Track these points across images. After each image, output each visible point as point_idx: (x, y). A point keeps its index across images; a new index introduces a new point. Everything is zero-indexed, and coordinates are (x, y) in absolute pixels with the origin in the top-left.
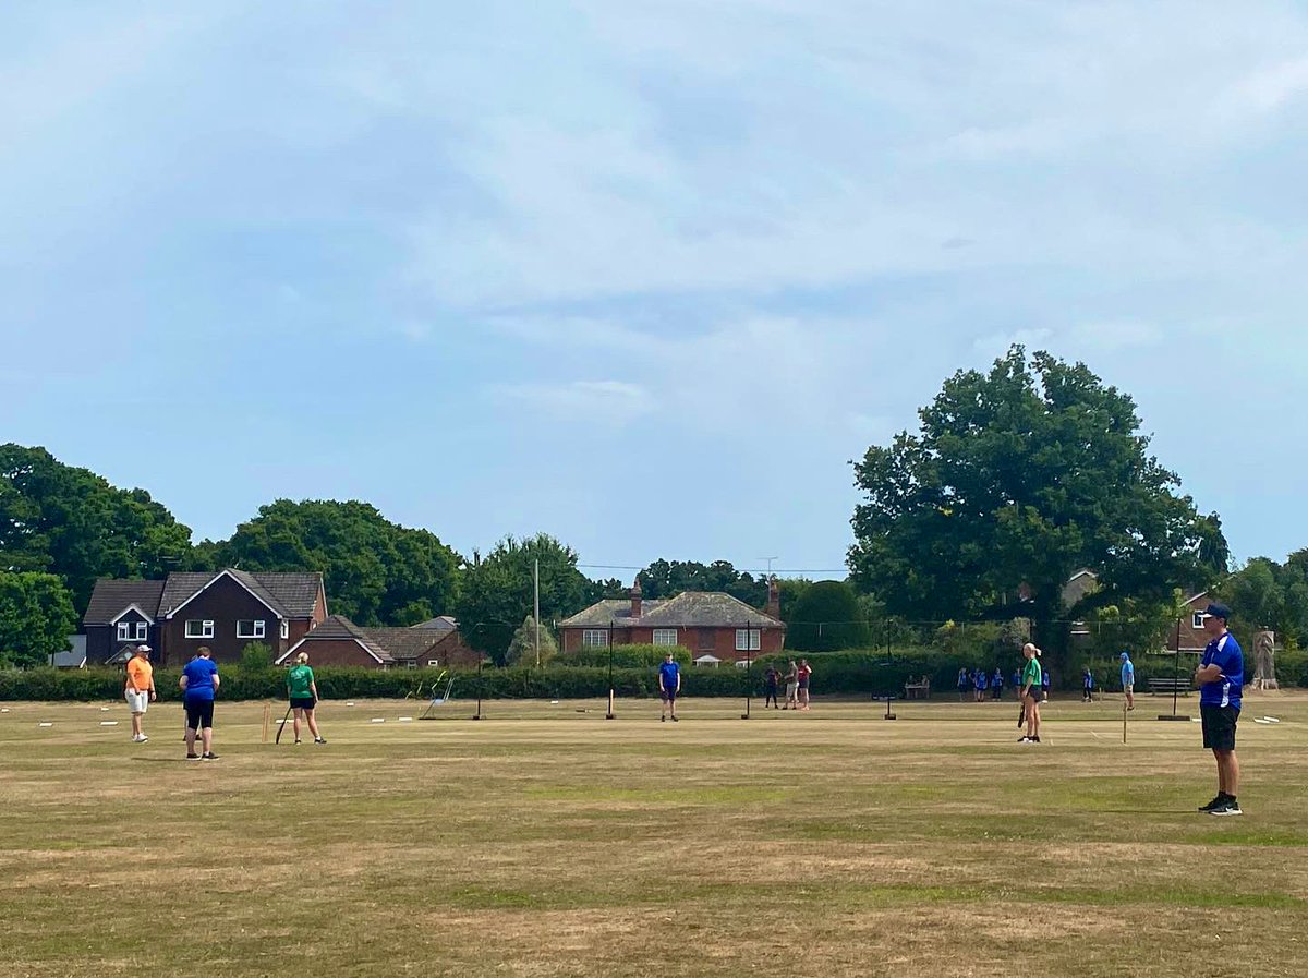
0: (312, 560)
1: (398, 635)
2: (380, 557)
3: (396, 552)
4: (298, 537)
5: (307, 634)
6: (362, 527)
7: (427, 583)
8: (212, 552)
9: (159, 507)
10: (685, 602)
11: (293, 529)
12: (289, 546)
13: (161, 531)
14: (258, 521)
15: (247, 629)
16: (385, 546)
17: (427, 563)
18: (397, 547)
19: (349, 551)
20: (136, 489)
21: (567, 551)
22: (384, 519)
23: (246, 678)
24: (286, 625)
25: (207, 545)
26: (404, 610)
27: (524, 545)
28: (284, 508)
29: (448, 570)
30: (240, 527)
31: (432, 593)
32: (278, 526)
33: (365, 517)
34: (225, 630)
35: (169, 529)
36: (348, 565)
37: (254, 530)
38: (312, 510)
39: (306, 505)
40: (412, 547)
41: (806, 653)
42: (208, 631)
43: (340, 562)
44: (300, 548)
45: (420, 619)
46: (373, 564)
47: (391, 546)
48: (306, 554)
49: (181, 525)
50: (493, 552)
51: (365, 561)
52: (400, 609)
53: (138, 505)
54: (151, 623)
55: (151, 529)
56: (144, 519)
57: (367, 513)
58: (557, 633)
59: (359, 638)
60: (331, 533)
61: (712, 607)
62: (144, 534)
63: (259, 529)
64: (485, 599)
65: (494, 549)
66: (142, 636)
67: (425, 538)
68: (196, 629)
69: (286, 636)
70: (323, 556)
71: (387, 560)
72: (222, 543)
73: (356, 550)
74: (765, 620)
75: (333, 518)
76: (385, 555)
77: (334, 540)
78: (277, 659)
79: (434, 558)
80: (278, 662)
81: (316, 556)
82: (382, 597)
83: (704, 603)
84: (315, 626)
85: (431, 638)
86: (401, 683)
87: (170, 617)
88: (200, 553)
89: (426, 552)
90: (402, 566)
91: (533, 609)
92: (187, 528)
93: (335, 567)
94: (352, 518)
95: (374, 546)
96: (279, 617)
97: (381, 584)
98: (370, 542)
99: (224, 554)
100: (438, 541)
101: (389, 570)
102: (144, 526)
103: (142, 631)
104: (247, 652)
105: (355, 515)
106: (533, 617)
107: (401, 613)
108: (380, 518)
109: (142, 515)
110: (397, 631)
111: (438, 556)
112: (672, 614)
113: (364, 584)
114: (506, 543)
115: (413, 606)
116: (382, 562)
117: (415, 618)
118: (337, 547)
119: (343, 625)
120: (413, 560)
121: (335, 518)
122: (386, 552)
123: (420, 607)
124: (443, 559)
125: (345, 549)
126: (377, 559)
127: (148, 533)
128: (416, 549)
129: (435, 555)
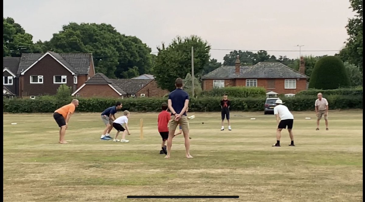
0: (86, 49)
1: (126, 82)
2: (116, 48)
3: (123, 46)
4: (80, 39)
5: (86, 82)
6: (107, 35)
7: (137, 60)
8: (42, 46)
9: (18, 26)
10: (261, 67)
11: (78, 36)
12: (76, 43)
13: (19, 36)
14: (63, 32)
15: (59, 79)
16: (118, 43)
17: (137, 51)
18: (123, 44)
19: (102, 45)
20: (8, 18)
21: (206, 44)
22: (117, 31)
23: (59, 102)
24: (76, 77)
25: (39, 43)
26: (126, 72)
27: (185, 40)
28: (73, 27)
29: (145, 54)
30: (54, 35)
31: (139, 64)
32: (71, 34)
33: (109, 31)
34: (48, 80)
35: (22, 35)
36: (102, 52)
37: (60, 36)
38: (85, 27)
39: (83, 25)
40: (130, 44)
41: (321, 90)
42: (41, 80)
43: (98, 51)
44: (81, 44)
45: (134, 75)
46: (113, 51)
47: (121, 43)
48: (83, 47)
49: (28, 34)
50: (171, 44)
51: (109, 50)
52: (125, 71)
53: (9, 25)
54: (15, 76)
55: (15, 35)
56: (11, 31)
57: (109, 29)
58: (202, 81)
59: (110, 84)
60: (94, 38)
61: (273, 69)
62: (12, 38)
63: (63, 35)
64: (168, 65)
65: (171, 42)
66: (10, 82)
67: (135, 40)
68: (35, 79)
69: (76, 83)
70: (91, 48)
71: (119, 50)
72: (46, 43)
73: (105, 45)
74: (298, 75)
75: (95, 31)
76: (118, 47)
77: (96, 41)
78: (72, 93)
79: (140, 49)
80: (73, 95)
81: (87, 48)
82: (117, 66)
83: (269, 67)
84: (89, 78)
85: (142, 84)
86: (131, 105)
87: (23, 74)
88: (37, 46)
89: (136, 46)
90: (126, 52)
91: (191, 71)
92: (31, 35)
93: (96, 53)
94: (104, 31)
95: (114, 43)
96: (73, 74)
97: (117, 60)
98: (111, 41)
99: (47, 46)
100: (141, 42)
101: (120, 54)
102: (12, 34)
103: (10, 80)
104: (59, 90)
105: (105, 30)
106: (191, 74)
107: (125, 73)
108: (115, 31)
109: (11, 29)
110: (126, 80)
111: (142, 48)
112: (255, 72)
113: (109, 60)
114: (177, 39)
115: (131, 70)
116: (117, 50)
117: (132, 75)
118: (97, 44)
119: (102, 77)
120: (130, 50)
121: (96, 31)
122: (118, 46)
123: (134, 70)
124: (144, 50)
125: (101, 45)
126: (115, 49)
127: (13, 37)
128: (132, 45)
129: (140, 47)
